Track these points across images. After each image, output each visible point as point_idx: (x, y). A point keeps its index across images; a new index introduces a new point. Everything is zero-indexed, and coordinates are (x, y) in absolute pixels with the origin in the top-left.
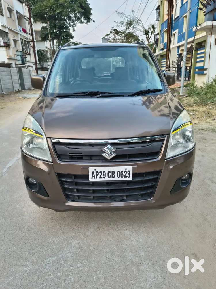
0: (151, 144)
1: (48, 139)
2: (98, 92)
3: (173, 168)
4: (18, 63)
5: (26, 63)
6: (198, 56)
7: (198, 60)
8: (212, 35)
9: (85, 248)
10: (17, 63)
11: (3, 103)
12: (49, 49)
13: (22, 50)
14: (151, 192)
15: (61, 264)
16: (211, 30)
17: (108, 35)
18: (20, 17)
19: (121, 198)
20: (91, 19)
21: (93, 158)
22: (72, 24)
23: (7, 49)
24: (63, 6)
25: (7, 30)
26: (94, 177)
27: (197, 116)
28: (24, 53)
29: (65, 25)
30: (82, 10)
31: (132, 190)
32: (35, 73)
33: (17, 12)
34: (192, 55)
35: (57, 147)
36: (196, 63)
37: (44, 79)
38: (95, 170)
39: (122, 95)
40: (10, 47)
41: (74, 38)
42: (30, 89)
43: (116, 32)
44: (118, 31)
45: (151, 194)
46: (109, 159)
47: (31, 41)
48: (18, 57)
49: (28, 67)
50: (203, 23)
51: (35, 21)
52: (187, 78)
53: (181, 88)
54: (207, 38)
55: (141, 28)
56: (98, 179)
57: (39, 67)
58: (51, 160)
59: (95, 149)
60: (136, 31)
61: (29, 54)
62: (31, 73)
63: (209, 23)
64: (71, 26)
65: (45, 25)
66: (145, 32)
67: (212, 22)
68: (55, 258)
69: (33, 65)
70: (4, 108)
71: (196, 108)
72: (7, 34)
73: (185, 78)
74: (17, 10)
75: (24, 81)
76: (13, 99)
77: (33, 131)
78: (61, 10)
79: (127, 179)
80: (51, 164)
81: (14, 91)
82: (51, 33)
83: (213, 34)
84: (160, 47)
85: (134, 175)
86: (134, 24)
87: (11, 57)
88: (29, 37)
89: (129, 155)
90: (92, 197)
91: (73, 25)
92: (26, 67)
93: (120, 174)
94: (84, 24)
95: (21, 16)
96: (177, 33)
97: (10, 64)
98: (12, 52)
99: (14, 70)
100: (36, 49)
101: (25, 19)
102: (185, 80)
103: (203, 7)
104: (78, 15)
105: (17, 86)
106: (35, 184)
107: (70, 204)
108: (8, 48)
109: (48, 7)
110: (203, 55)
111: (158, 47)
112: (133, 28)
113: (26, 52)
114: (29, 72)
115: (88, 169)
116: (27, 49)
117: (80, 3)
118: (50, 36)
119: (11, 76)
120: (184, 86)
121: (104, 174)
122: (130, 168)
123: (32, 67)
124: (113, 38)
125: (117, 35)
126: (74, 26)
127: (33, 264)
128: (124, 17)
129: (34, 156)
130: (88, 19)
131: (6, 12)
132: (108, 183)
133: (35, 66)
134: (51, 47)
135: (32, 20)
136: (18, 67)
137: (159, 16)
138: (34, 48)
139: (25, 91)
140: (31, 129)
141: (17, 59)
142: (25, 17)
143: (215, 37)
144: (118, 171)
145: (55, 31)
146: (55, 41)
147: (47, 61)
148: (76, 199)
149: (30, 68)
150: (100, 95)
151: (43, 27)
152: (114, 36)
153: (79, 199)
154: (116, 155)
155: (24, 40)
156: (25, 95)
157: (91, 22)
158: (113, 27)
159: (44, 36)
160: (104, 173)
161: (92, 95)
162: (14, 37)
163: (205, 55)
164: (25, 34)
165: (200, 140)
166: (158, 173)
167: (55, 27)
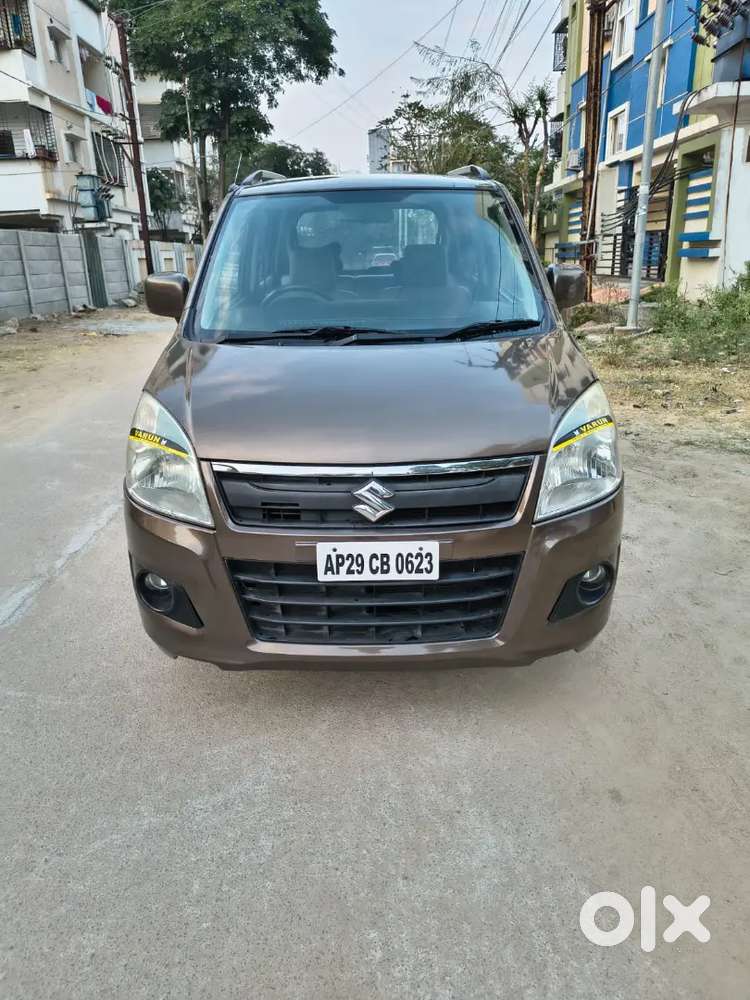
0: (491, 478)
1: (204, 464)
2: (346, 328)
3: (554, 547)
4: (81, 216)
5: (110, 217)
6: (692, 197)
7: (691, 210)
8: (737, 130)
9: (305, 772)
10: (80, 214)
11: (34, 350)
12: (186, 166)
13: (94, 173)
14: (493, 618)
15: (238, 812)
16: (732, 110)
17: (387, 121)
18: (92, 61)
19: (408, 634)
20: (331, 66)
21: (331, 517)
22: (268, 83)
23: (45, 167)
24: (236, 24)
25: (46, 105)
26: (331, 569)
27: (677, 400)
28: (103, 182)
29: (243, 86)
30: (301, 36)
31: (441, 611)
32: (140, 249)
33: (82, 44)
34: (671, 194)
35: (228, 485)
36: (685, 220)
37: (186, 285)
38: (335, 550)
39: (418, 339)
40: (56, 161)
41: (272, 131)
42: (123, 306)
43: (416, 111)
44: (421, 109)
45: (494, 624)
46: (374, 519)
47: (126, 141)
48: (83, 194)
49: (115, 229)
50: (706, 88)
51: (142, 74)
52: (654, 271)
53: (632, 307)
54: (720, 138)
55: (502, 102)
56: (343, 576)
57: (155, 228)
58: (209, 522)
59: (336, 493)
60: (482, 108)
61: (122, 186)
62: (126, 250)
63: (727, 89)
64: (263, 88)
65: (176, 86)
66: (515, 113)
67: (737, 83)
68: (220, 797)
69: (133, 220)
70: (41, 366)
71: (677, 373)
72: (48, 117)
73: (648, 271)
74: (80, 36)
75: (105, 277)
76: (67, 336)
77: (160, 441)
78: (228, 38)
79: (424, 576)
80: (211, 532)
81: (69, 312)
82: (195, 113)
83: (741, 125)
84: (568, 162)
85: (445, 567)
86: (475, 88)
87: (59, 194)
88: (122, 126)
89: (431, 509)
90: (325, 631)
91: (271, 87)
92: (112, 228)
93: (405, 562)
94: (308, 82)
95: (94, 55)
96: (626, 113)
97: (57, 218)
98: (63, 180)
99: (71, 240)
100: (144, 169)
101: (108, 66)
102: (648, 276)
103: (708, 35)
104: (289, 52)
105: (80, 295)
106: (165, 592)
107: (263, 647)
108: (48, 164)
109: (186, 26)
110: (707, 194)
111: (560, 163)
112: (475, 99)
113: (109, 177)
114: (119, 244)
115: (315, 547)
116: (112, 169)
117: (295, 13)
118: (191, 124)
119: (61, 260)
120: (643, 298)
121: (360, 562)
122: (432, 547)
123: (128, 227)
124: (408, 132)
125: (418, 122)
126: (275, 89)
127: (158, 811)
128: (443, 64)
129: (163, 511)
130: (322, 67)
131: (43, 43)
132: (371, 589)
133: (140, 224)
134: (195, 163)
135: (132, 70)
136: (83, 229)
137: (565, 55)
138: (136, 163)
139: (107, 309)
140: (155, 435)
141: (79, 201)
142: (109, 62)
143: (746, 133)
144: (400, 555)
145: (207, 106)
146: (209, 140)
147: (179, 209)
148: (279, 634)
149: (124, 234)
150: (354, 338)
151: (169, 95)
152: (409, 123)
153: (290, 635)
154: (392, 509)
155: (104, 137)
156: (108, 325)
157: (333, 75)
158: (407, 96)
159: (172, 124)
160: (360, 559)
161: (328, 336)
162: (70, 128)
163: (713, 194)
164: (106, 119)
165: (675, 477)
166: (513, 561)
167: (208, 92)
